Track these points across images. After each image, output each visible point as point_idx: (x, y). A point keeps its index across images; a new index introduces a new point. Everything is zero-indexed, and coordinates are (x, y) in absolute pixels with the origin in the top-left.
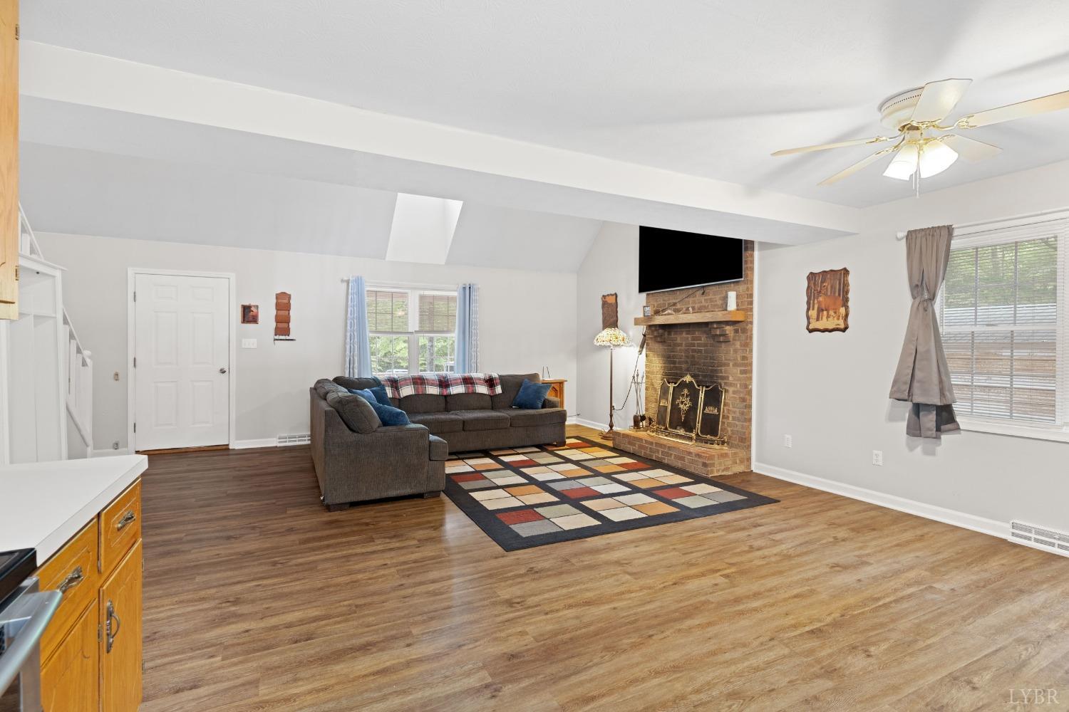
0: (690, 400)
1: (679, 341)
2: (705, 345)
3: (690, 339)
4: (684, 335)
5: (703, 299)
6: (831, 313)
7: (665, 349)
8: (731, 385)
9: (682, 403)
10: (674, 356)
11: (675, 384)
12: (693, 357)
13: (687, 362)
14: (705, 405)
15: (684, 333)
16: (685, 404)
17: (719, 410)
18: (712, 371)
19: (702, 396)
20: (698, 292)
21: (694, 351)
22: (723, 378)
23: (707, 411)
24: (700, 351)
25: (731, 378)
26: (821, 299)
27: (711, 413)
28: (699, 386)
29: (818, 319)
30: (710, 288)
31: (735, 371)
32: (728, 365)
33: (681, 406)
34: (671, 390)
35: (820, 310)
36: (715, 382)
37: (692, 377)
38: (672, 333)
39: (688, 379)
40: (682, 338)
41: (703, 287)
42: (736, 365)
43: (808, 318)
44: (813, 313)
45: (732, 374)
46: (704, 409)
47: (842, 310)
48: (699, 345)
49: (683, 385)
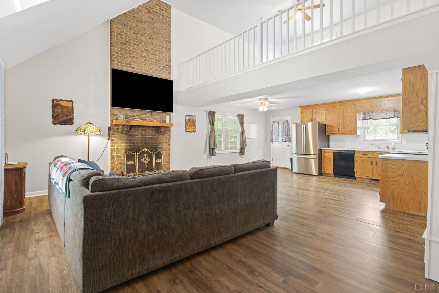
0: (149, 158)
1: (137, 133)
2: (152, 135)
3: (144, 133)
4: (140, 131)
5: (151, 116)
6: (192, 127)
7: (127, 137)
8: (164, 150)
9: (144, 160)
10: (134, 140)
11: (138, 153)
12: (146, 140)
13: (142, 143)
14: (156, 159)
15: (140, 130)
16: (146, 161)
17: (161, 160)
18: (155, 146)
19: (154, 156)
20: (148, 113)
21: (145, 138)
22: (160, 148)
23: (157, 161)
24: (149, 138)
25: (164, 148)
26: (189, 123)
27: (159, 162)
28: (151, 152)
29: (189, 129)
30: (155, 113)
31: (166, 145)
32: (163, 143)
33: (144, 162)
34: (136, 156)
35: (189, 126)
36: (158, 150)
37: (147, 148)
38: (132, 129)
39: (145, 150)
40: (139, 133)
41: (152, 111)
42: (166, 143)
43: (186, 128)
44: (187, 127)
45: (164, 145)
46: (156, 161)
47: (195, 127)
48: (148, 135)
49: (144, 152)
